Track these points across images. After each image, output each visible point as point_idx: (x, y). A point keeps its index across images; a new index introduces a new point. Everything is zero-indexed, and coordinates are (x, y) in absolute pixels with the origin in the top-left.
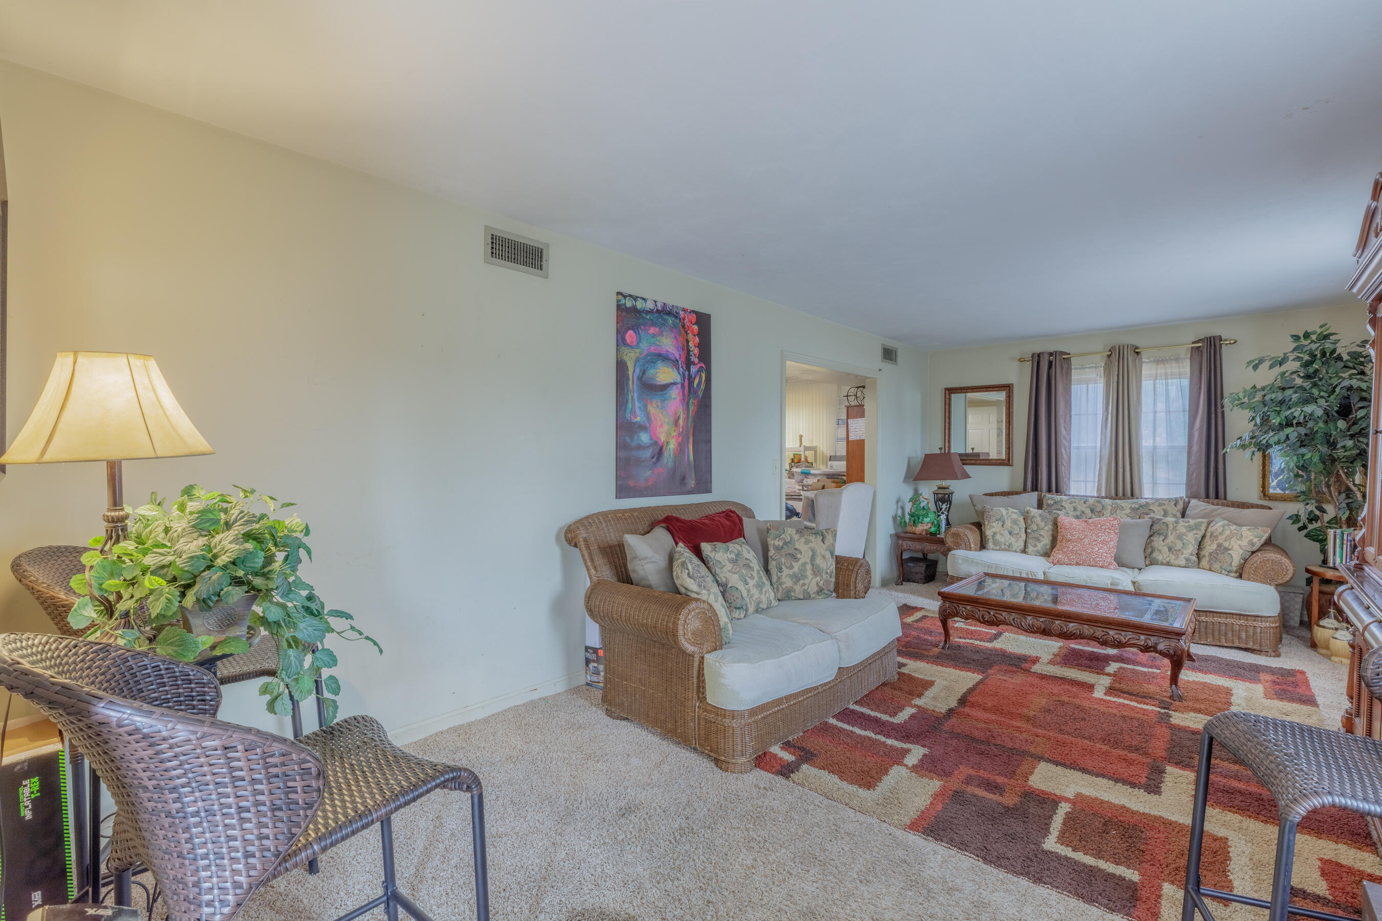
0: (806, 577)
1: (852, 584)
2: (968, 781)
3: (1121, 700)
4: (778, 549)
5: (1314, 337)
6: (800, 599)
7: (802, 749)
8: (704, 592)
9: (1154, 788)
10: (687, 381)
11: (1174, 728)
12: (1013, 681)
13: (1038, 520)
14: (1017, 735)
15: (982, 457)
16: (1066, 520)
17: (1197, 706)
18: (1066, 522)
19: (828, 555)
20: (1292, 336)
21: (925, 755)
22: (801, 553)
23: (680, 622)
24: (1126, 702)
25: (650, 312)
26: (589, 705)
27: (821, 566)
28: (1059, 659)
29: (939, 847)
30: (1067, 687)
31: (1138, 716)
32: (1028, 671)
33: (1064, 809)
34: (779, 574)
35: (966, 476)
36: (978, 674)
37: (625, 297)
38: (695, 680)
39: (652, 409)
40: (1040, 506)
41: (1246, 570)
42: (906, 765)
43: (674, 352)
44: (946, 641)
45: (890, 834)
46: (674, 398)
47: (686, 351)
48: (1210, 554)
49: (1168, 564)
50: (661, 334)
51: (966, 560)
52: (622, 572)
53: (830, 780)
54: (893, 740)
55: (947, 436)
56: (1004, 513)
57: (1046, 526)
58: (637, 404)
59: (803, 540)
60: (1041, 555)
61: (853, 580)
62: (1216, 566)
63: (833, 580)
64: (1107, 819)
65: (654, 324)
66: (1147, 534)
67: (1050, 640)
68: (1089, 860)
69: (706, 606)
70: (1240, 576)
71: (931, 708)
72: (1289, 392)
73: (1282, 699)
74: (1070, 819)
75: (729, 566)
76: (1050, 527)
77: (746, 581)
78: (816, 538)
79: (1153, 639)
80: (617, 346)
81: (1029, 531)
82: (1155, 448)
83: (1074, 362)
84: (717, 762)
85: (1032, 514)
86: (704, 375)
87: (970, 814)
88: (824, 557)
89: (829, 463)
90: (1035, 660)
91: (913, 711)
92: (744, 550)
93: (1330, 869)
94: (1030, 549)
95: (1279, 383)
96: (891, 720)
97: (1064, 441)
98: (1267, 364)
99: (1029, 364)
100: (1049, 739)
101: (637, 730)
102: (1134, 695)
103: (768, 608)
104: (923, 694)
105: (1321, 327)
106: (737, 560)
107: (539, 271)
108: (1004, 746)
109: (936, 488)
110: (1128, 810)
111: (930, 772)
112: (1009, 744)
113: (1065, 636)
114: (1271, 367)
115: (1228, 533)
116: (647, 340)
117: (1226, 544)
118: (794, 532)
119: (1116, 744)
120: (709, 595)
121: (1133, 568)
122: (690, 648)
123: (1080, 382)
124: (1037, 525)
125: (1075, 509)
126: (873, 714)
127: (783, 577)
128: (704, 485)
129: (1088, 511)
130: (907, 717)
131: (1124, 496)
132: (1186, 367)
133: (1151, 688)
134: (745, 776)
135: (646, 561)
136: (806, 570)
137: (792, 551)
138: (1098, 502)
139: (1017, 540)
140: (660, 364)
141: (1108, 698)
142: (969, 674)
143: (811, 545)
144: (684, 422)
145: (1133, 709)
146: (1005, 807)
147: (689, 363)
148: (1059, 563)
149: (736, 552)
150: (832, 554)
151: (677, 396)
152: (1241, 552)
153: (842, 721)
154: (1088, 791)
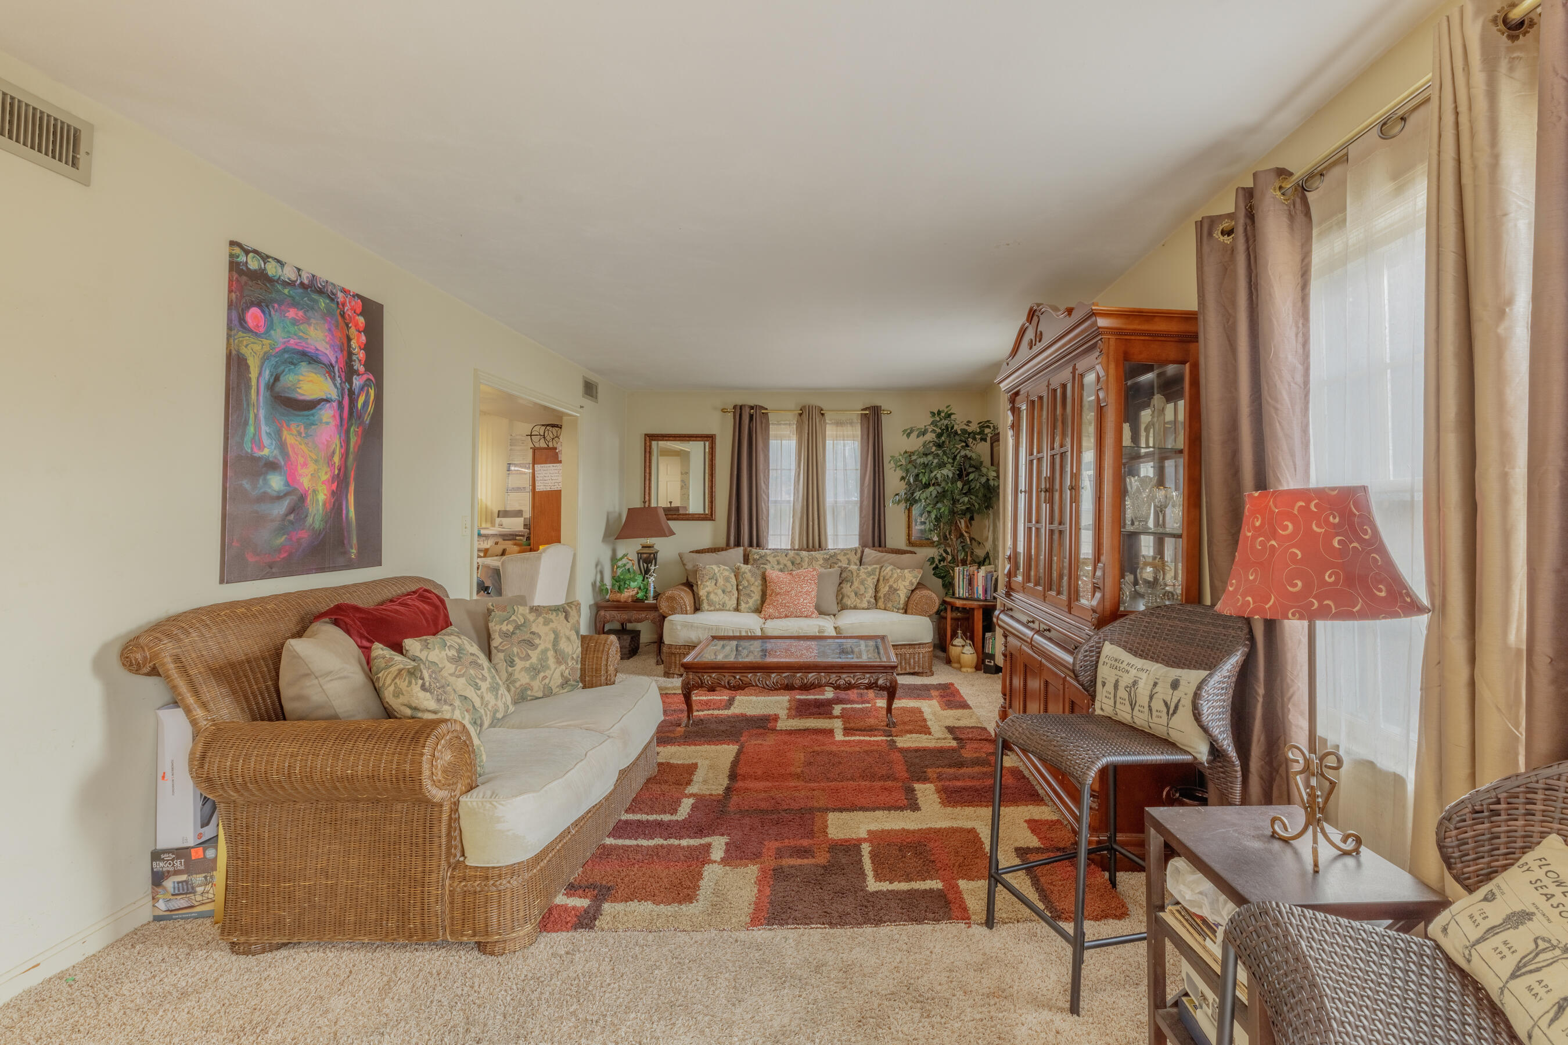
0: (548, 667)
1: (603, 668)
2: (779, 854)
3: (857, 738)
4: (506, 635)
5: (943, 415)
6: (537, 698)
7: (593, 886)
8: (446, 707)
9: (914, 806)
10: (346, 397)
11: (902, 750)
12: (767, 743)
13: (748, 575)
14: (797, 794)
15: (681, 512)
16: (773, 573)
17: (907, 728)
18: (774, 575)
19: (574, 637)
20: (931, 412)
21: (727, 844)
22: (540, 637)
23: (424, 758)
24: (862, 738)
25: (290, 284)
26: (187, 950)
27: (566, 650)
28: (794, 713)
29: (786, 931)
30: (814, 737)
31: (875, 748)
32: (774, 730)
33: (866, 848)
34: (510, 669)
35: (672, 533)
36: (733, 744)
37: (247, 252)
38: (444, 840)
39: (289, 438)
40: (746, 561)
41: (910, 606)
42: (715, 862)
43: (327, 352)
44: (689, 717)
45: (736, 941)
46: (327, 423)
47: (345, 353)
48: (885, 595)
49: (855, 608)
50: (307, 320)
51: (686, 625)
52: (257, 703)
53: (643, 909)
54: (687, 840)
55: (647, 488)
56: (716, 571)
57: (756, 581)
58: (264, 428)
59: (541, 620)
60: (753, 612)
61: (604, 663)
62: (889, 605)
63: (579, 666)
64: (899, 845)
65: (295, 304)
66: (838, 581)
67: (777, 695)
68: (904, 886)
69: (458, 727)
70: (906, 612)
71: (708, 793)
72: (930, 458)
73: (951, 708)
74: (874, 856)
75: (450, 668)
76: (759, 582)
77: (476, 684)
78: (557, 615)
79: (875, 676)
80: (230, 328)
81: (741, 587)
82: (836, 502)
83: (772, 417)
84: (482, 947)
85: (743, 570)
86: (372, 392)
87: (798, 886)
88: (568, 639)
89: (498, 520)
90: (776, 718)
91: (691, 801)
92: (465, 642)
93: (1034, 826)
94: (743, 606)
95: (921, 449)
96: (674, 818)
97: (764, 495)
98: (915, 433)
99: (731, 415)
100: (824, 790)
101: (314, 955)
102: (864, 730)
103: (504, 717)
104: (692, 780)
105: (947, 407)
106: (460, 658)
107: (69, 168)
108: (793, 810)
109: (640, 547)
110: (908, 831)
111: (741, 859)
112: (795, 806)
113: (789, 687)
114: (918, 436)
115: (895, 575)
116: (284, 328)
117: (895, 586)
118: (528, 611)
119: (873, 777)
120: (453, 710)
121: (829, 615)
122: (437, 794)
123: (776, 438)
124: (748, 581)
125: (779, 563)
126: (652, 817)
127: (516, 673)
128: (371, 555)
129: (789, 564)
130: (688, 810)
131: (814, 549)
132: (857, 431)
133: (872, 721)
134: (532, 949)
135: (329, 678)
136: (547, 659)
137: (527, 636)
138: (798, 554)
139: (730, 599)
140: (304, 368)
141: (847, 738)
142: (725, 746)
143: (551, 625)
144: (341, 459)
145: (869, 742)
146: (823, 867)
147: (350, 372)
148: (771, 617)
149: (457, 647)
150: (577, 633)
151: (331, 420)
152: (905, 591)
153: (620, 837)
154: (874, 827)
